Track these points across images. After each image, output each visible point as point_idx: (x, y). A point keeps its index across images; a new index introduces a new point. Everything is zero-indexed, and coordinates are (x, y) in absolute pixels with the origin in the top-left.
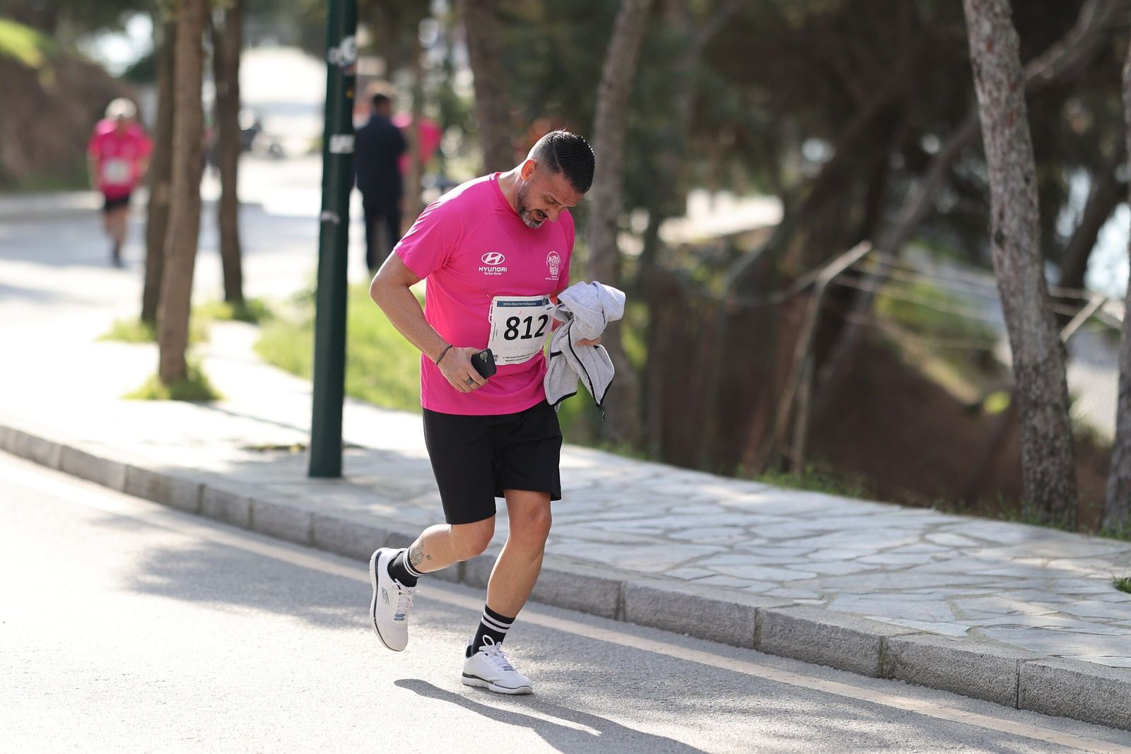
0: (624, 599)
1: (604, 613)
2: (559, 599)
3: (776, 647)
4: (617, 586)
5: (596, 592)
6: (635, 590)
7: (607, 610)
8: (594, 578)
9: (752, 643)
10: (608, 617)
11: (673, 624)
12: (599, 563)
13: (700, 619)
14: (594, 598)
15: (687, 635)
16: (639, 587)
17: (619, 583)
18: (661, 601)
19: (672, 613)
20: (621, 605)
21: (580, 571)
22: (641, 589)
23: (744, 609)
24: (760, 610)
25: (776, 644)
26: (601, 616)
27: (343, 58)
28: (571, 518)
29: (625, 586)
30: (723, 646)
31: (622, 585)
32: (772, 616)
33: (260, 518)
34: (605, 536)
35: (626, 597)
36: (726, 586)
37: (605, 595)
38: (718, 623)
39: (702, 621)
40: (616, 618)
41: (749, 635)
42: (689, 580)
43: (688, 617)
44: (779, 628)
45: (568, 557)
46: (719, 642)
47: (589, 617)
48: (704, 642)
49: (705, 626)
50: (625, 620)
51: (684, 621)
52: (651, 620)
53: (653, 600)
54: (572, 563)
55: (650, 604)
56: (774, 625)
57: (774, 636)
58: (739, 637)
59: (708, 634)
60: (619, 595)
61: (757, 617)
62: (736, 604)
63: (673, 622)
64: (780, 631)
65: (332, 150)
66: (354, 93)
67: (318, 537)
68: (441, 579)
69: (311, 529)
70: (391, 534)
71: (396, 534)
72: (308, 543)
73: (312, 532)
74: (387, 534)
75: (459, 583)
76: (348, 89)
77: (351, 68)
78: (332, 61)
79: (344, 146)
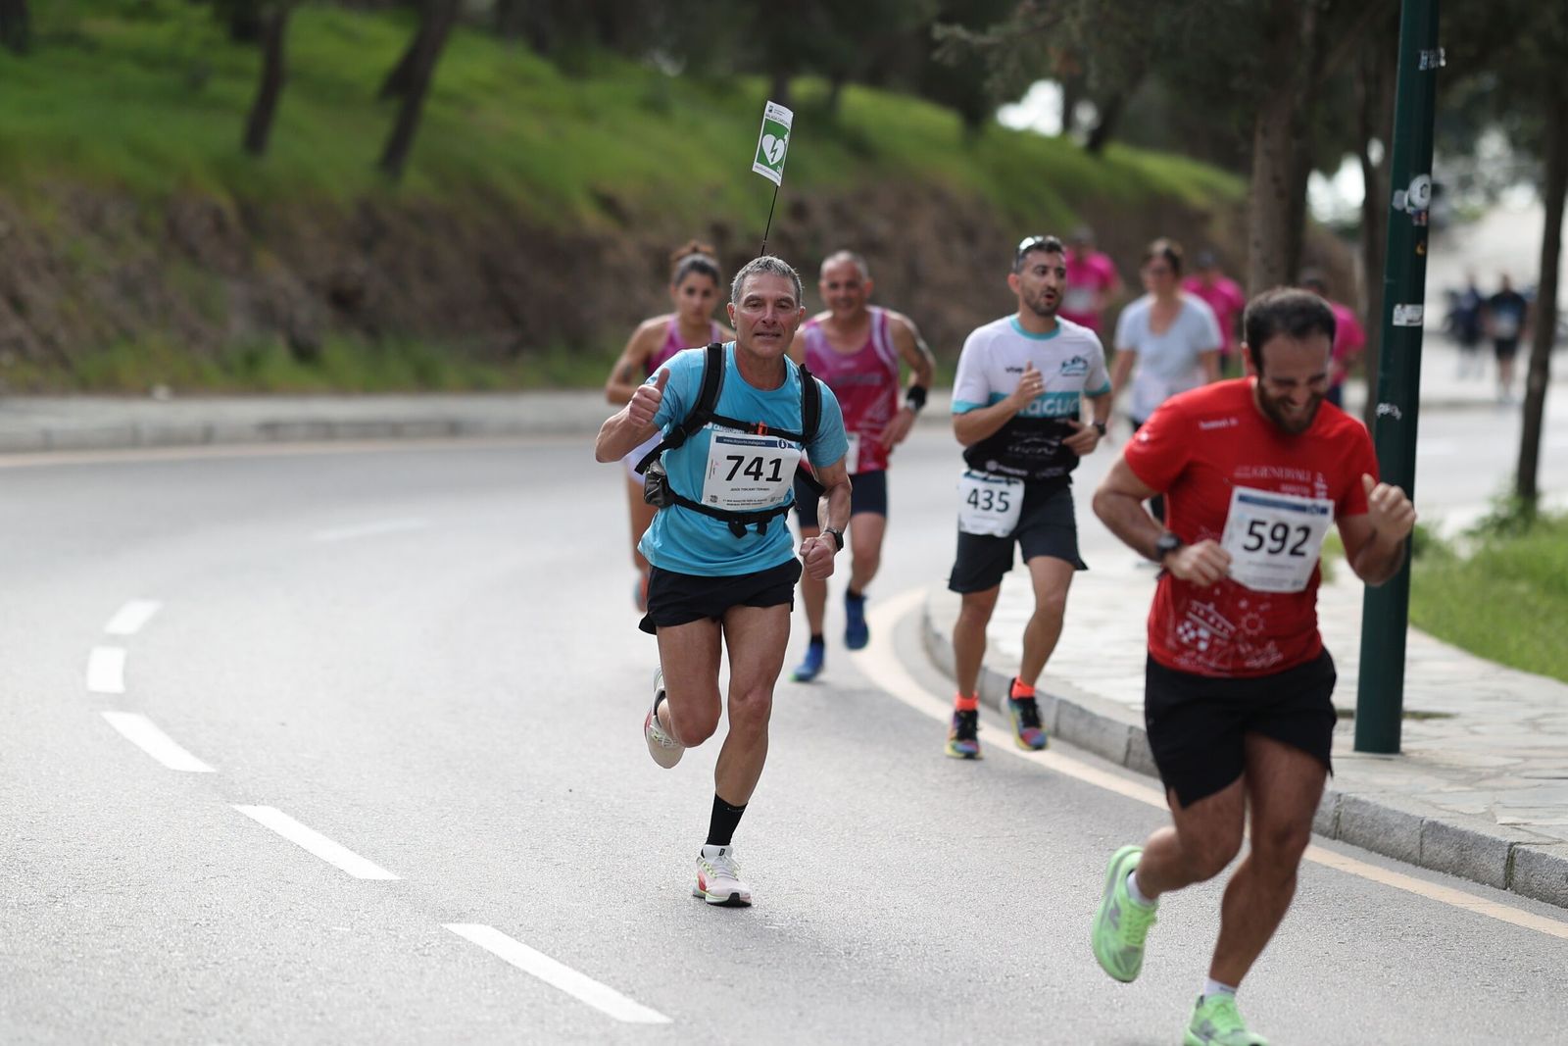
27: (1410, 203)
65: (1396, 323)
66: (1425, 249)
67: (1344, 826)
68: (1483, 883)
69: (1337, 814)
70: (1430, 823)
71: (1434, 824)
72: (1332, 833)
73: (1338, 818)
74: (1425, 822)
75: (1505, 889)
76: (1418, 243)
77: (1424, 214)
78: (1397, 205)
79: (1410, 317)
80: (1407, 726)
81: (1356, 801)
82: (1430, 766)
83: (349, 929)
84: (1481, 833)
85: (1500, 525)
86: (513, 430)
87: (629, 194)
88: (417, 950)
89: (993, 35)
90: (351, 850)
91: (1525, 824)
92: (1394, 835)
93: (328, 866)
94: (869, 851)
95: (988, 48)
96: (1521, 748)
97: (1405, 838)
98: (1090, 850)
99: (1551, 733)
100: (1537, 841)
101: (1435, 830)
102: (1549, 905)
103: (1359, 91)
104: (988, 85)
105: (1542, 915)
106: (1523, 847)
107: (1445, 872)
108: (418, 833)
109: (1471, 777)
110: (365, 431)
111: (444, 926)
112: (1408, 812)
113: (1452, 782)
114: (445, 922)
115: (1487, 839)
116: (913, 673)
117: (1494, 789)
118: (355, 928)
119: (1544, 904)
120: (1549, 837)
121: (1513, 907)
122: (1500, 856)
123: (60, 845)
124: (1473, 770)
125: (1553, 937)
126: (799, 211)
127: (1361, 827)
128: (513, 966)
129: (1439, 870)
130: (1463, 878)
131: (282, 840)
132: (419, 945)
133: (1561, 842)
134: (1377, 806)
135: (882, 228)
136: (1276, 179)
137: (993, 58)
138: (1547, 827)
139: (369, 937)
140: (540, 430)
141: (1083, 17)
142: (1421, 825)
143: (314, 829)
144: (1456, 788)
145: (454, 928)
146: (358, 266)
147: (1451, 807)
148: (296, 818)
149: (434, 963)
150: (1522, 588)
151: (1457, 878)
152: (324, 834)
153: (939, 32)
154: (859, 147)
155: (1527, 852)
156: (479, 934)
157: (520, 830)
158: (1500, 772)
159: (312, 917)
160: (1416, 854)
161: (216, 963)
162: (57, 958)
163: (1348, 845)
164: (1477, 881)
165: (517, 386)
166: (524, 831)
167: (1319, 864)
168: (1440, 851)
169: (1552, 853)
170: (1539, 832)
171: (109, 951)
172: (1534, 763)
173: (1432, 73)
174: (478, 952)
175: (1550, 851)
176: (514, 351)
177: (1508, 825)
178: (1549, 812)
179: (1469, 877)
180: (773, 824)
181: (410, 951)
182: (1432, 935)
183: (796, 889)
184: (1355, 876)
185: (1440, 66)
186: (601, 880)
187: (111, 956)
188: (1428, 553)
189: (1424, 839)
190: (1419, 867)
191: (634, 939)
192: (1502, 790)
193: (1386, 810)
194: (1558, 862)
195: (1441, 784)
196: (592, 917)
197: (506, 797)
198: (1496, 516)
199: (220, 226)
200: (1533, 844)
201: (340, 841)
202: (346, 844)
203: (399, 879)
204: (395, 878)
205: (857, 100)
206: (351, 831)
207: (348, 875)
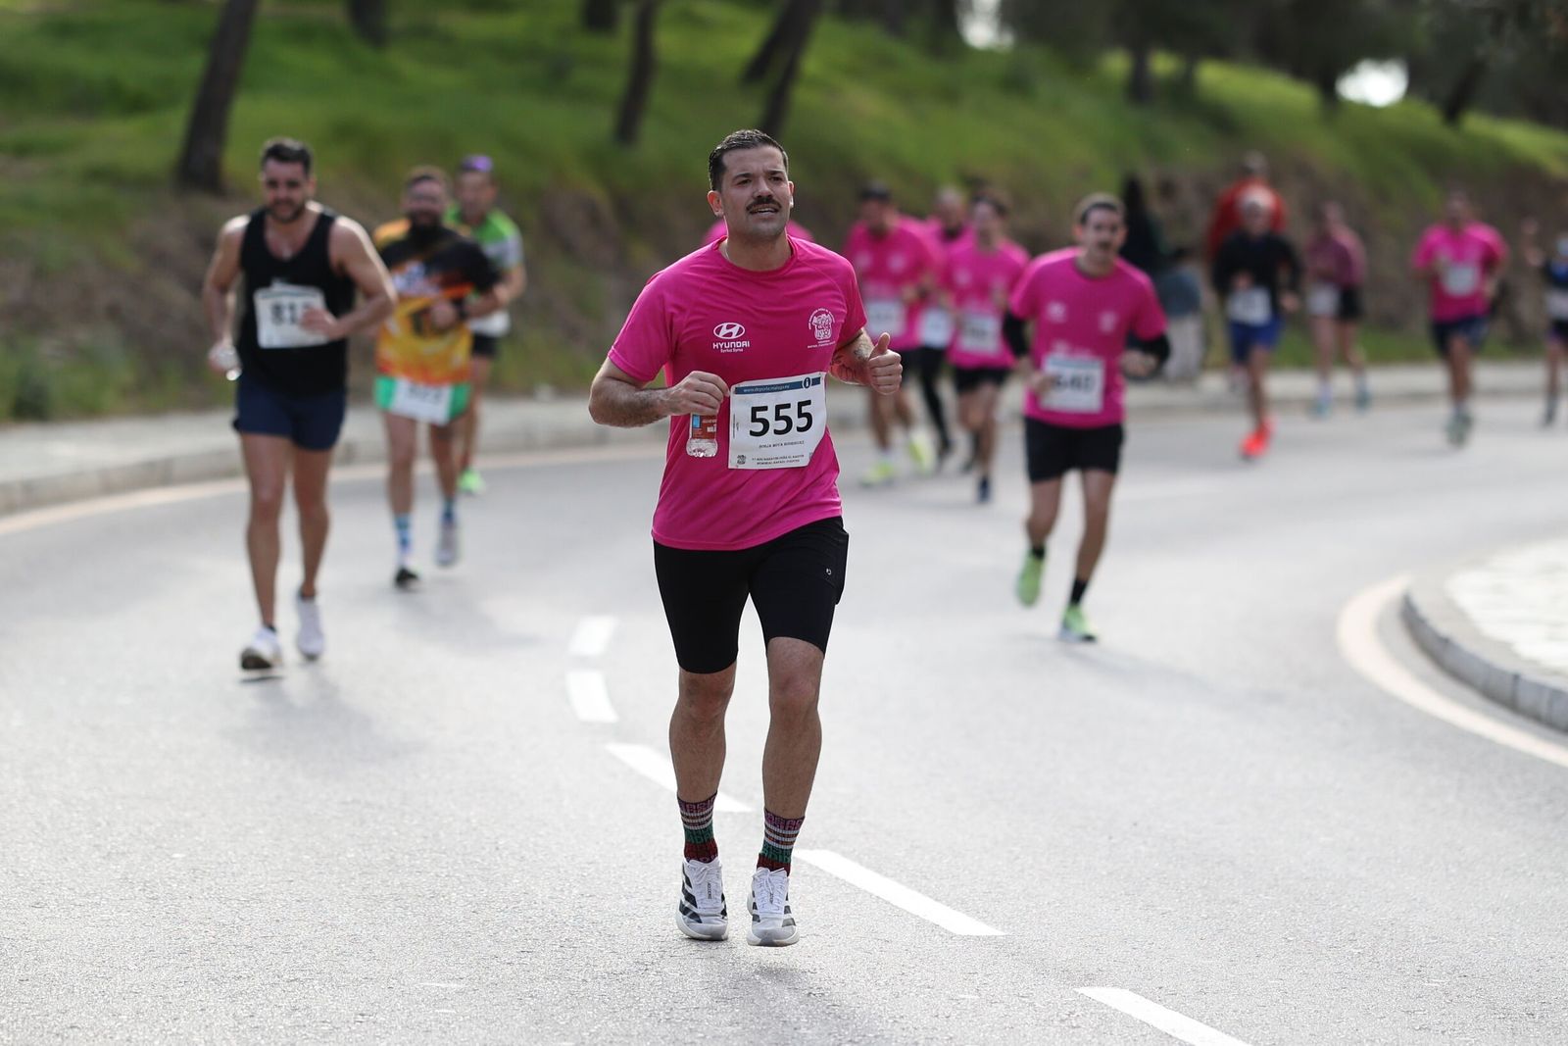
83: (977, 997)
88: (1062, 1021)
90: (936, 900)
93: (921, 923)
94: (1486, 889)
108: (997, 879)
111: (1081, 990)
114: (1076, 985)
116: (1423, 679)
118: (983, 995)
123: (624, 902)
128: (1177, 1039)
131: (858, 891)
139: (1001, 1006)
143: (886, 875)
148: (861, 863)
149: (1089, 1037)
152: (900, 881)
154: (1222, 122)
156: (1121, 1000)
157: (1104, 873)
159: (931, 984)
161: (850, 1041)
162: (677, 1040)
166: (1110, 874)
171: (729, 1029)
174: (1129, 1022)
180: (1368, 859)
181: (1056, 1022)
183: (1434, 938)
186: (1219, 931)
187: (735, 1035)
197: (1070, 834)
199: (594, 218)
201: (920, 891)
202: (926, 893)
203: (1003, 934)
204: (998, 933)
205: (1213, 76)
206: (925, 877)
207: (946, 931)
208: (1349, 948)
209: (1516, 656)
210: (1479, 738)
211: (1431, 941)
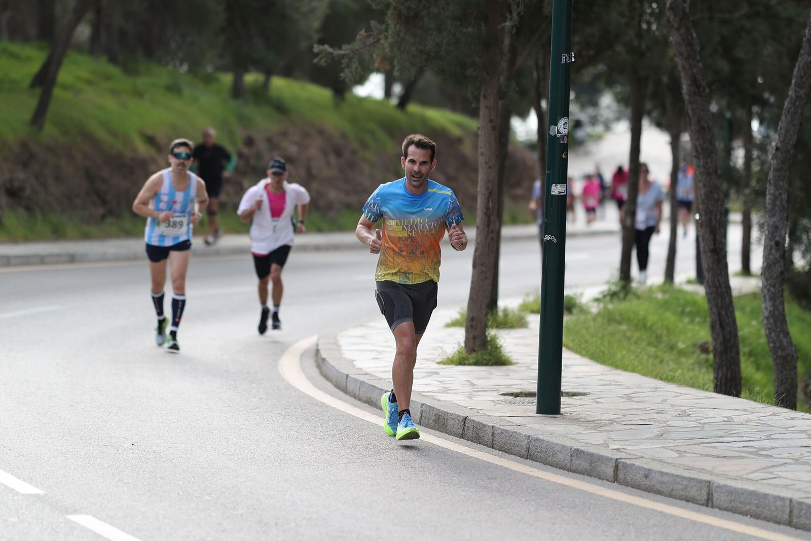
0: (712, 493)
1: (700, 503)
2: (672, 493)
3: (802, 524)
4: (707, 484)
5: (695, 488)
6: (719, 486)
7: (702, 500)
8: (694, 479)
9: (787, 522)
10: (702, 505)
11: (741, 509)
12: (702, 469)
13: (758, 506)
14: (693, 493)
15: (749, 516)
16: (721, 485)
17: (710, 482)
18: (733, 494)
19: (740, 502)
20: (710, 496)
21: (687, 474)
22: (722, 486)
23: (783, 499)
24: (793, 500)
25: (802, 522)
26: (698, 504)
27: (558, 132)
28: (700, 441)
29: (713, 484)
30: (770, 524)
31: (711, 483)
32: (800, 503)
33: (498, 439)
34: (715, 452)
35: (713, 491)
36: (778, 485)
37: (701, 490)
38: (768, 508)
39: (758, 507)
40: (707, 506)
41: (786, 517)
42: (757, 481)
43: (750, 504)
44: (804, 512)
45: (683, 465)
46: (768, 521)
47: (691, 505)
48: (759, 522)
49: (760, 511)
50: (712, 507)
51: (748, 507)
52: (728, 507)
53: (730, 494)
54: (685, 469)
55: (727, 496)
56: (801, 510)
57: (801, 517)
58: (780, 518)
59: (762, 516)
60: (709, 490)
61: (792, 505)
62: (779, 497)
63: (740, 508)
64: (805, 513)
65: (552, 194)
66: (567, 155)
67: (532, 452)
68: (603, 480)
69: (528, 446)
70: (575, 449)
71: (577, 450)
72: (526, 456)
73: (529, 448)
74: (572, 449)
75: (614, 482)
76: (563, 152)
77: (565, 137)
78: (552, 133)
79: (560, 191)
80: (563, 399)
81: (537, 439)
82: (575, 420)
83: (16, 520)
84: (601, 454)
85: (613, 295)
86: (103, 259)
87: (160, 135)
88: (52, 529)
89: (346, 49)
90: (20, 478)
91: (624, 449)
92: (557, 456)
93: (6, 487)
94: (288, 472)
95: (343, 56)
96: (622, 410)
97: (562, 458)
98: (401, 468)
99: (637, 402)
100: (630, 457)
101: (578, 453)
102: (637, 490)
103: (535, 74)
104: (342, 75)
105: (633, 495)
106: (623, 460)
107: (583, 475)
108: (53, 469)
109: (596, 425)
110: (26, 261)
111: (67, 516)
112: (564, 444)
113: (588, 428)
114: (67, 514)
115: (604, 456)
116: (310, 379)
117: (608, 431)
118: (20, 519)
119: (634, 489)
120: (636, 455)
121: (618, 491)
122: (611, 466)
124: (597, 422)
125: (638, 506)
126: (250, 142)
127: (541, 452)
129: (581, 474)
130: (593, 478)
132: (54, 527)
133: (642, 457)
134: (548, 441)
135: (293, 150)
136: (491, 121)
137: (345, 61)
138: (635, 450)
139: (28, 523)
140: (117, 258)
141: (390, 40)
142: (571, 451)
144: (589, 431)
145: (72, 517)
146: (21, 175)
147: (586, 441)
149: (61, 536)
150: (624, 327)
151: (590, 478)
152: (5, 470)
153: (317, 48)
154: (280, 108)
155: (624, 463)
156: (85, 520)
157: (106, 466)
158: (611, 422)
160: (569, 465)
163: (534, 462)
164: (600, 479)
165: (105, 236)
166: (109, 466)
167: (519, 472)
168: (581, 464)
169: (637, 463)
170: (631, 452)
172: (628, 417)
173: (568, 65)
174: (84, 530)
175: (636, 462)
176: (103, 217)
177: (615, 449)
178: (636, 442)
179: (595, 477)
180: (238, 459)
181: (49, 530)
182: (576, 507)
184: (538, 478)
185: (572, 61)
186: (149, 490)
188: (575, 311)
189: (572, 457)
190: (570, 472)
191: (166, 520)
192: (611, 431)
193: (553, 443)
194: (640, 468)
195: (581, 430)
196: (144, 510)
197: (99, 449)
198: (610, 290)
200: (628, 459)
201: (12, 474)
202: (16, 475)
203: (44, 492)
204: (41, 492)
205: (278, 84)
206: (19, 468)
207: (17, 492)
208: (207, 497)
209: (354, 366)
210: (323, 405)
211: (248, 494)
